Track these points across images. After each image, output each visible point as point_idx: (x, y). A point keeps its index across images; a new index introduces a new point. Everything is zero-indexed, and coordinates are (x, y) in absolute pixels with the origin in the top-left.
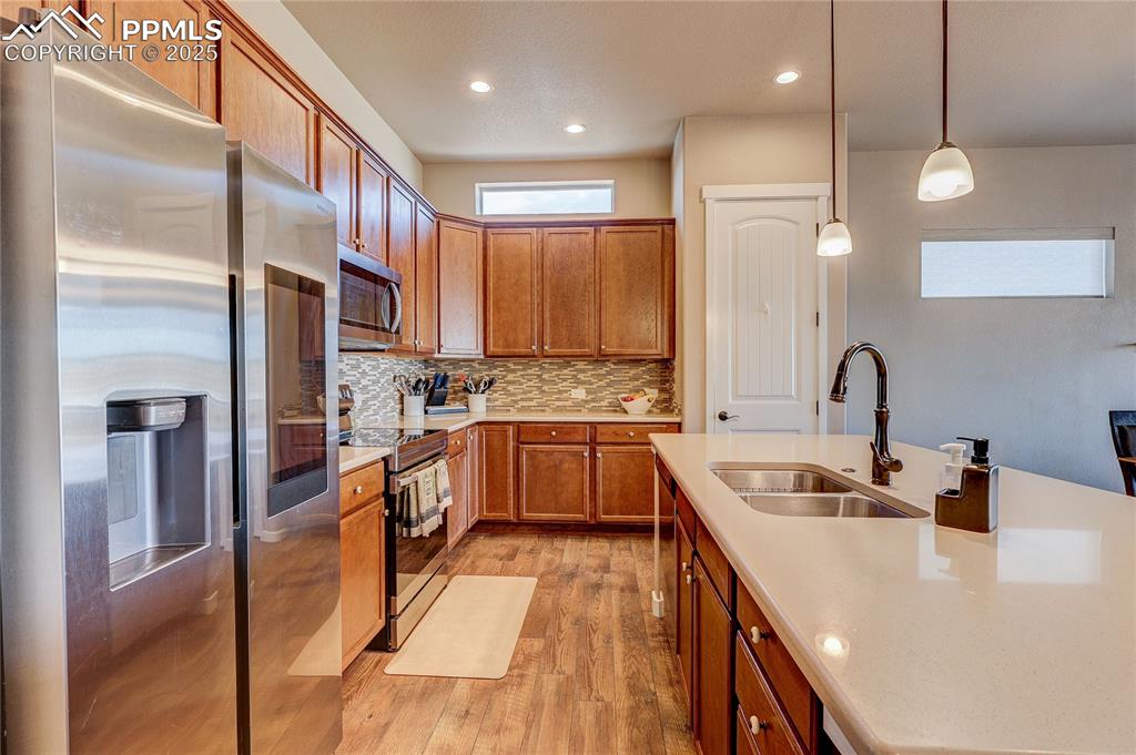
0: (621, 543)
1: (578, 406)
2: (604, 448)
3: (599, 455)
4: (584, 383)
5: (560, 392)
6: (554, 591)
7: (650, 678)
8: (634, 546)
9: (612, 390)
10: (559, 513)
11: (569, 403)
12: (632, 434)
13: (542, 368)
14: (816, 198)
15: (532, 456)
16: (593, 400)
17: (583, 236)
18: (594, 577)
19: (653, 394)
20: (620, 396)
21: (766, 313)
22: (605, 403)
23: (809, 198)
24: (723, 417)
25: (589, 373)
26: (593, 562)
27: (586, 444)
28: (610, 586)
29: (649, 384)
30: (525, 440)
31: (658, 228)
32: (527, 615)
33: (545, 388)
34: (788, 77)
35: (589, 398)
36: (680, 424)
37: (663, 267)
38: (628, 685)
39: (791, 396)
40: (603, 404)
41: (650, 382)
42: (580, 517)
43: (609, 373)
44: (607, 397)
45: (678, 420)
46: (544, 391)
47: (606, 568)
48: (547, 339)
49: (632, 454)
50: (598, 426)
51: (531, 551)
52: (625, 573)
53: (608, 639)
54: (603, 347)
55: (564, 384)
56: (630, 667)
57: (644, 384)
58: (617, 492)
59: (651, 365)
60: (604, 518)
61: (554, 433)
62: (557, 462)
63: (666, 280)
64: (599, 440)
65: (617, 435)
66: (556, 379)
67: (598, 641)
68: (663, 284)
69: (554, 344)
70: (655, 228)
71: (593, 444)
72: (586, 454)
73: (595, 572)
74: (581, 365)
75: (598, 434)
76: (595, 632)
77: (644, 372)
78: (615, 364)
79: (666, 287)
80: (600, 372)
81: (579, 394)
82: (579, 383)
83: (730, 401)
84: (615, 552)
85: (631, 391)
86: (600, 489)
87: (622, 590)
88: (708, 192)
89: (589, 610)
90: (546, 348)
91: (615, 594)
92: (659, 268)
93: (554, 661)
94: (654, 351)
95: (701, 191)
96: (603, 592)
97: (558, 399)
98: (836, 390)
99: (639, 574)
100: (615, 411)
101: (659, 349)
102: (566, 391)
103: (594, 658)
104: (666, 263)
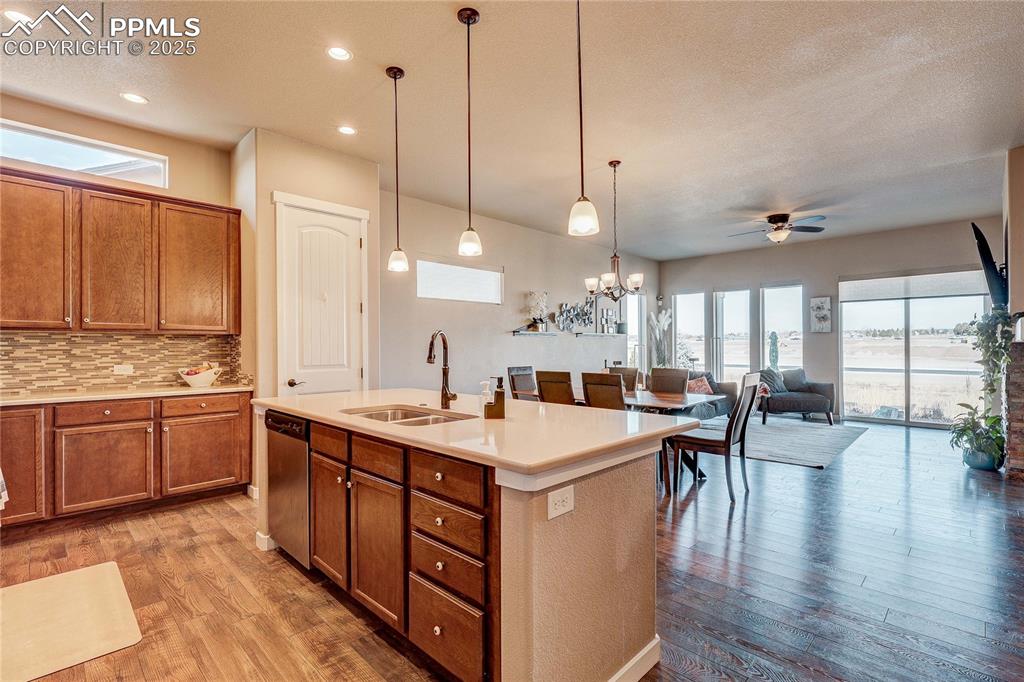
0: (193, 511)
1: (123, 383)
2: (172, 421)
3: (166, 429)
4: (132, 358)
5: (97, 368)
6: (145, 566)
7: (284, 587)
8: (208, 510)
9: (167, 365)
10: (114, 496)
11: (111, 380)
12: (204, 405)
13: (70, 341)
14: (360, 220)
15: (74, 440)
16: (142, 376)
17: (137, 207)
18: (185, 542)
19: (217, 368)
20: (180, 370)
21: (325, 300)
22: (159, 378)
23: (356, 219)
24: (292, 384)
25: (138, 348)
26: (176, 532)
27: (149, 419)
28: (206, 544)
29: (210, 357)
30: (64, 423)
31: (225, 216)
32: (129, 592)
33: (77, 365)
34: (347, 130)
35: (138, 373)
36: (252, 392)
37: (228, 251)
38: (270, 598)
39: (343, 365)
40: (154, 379)
41: (210, 356)
42: (142, 495)
43: (162, 348)
44: (161, 372)
45: (250, 389)
46: (74, 369)
47: (191, 533)
48: (88, 310)
49: (203, 424)
50: (164, 400)
51: (84, 543)
52: (214, 531)
53: (231, 578)
54: (163, 322)
55: (104, 359)
56: (263, 588)
57: (204, 359)
58: (187, 464)
59: (211, 341)
60: (172, 490)
61: (108, 412)
62: (112, 443)
63: (232, 263)
64: (165, 414)
65: (188, 407)
66: (92, 354)
67: (222, 583)
68: (228, 267)
69: (96, 317)
70: (221, 214)
71: (159, 419)
72: (151, 430)
73: (181, 538)
74: (127, 340)
75: (164, 409)
76: (215, 579)
77: (203, 347)
78: (170, 338)
79: (232, 270)
80: (151, 346)
81: (126, 369)
82: (126, 358)
83: (298, 370)
84: (192, 519)
85: (189, 365)
86: (167, 463)
87: (220, 543)
88: (278, 196)
89: (196, 566)
90: (87, 320)
91: (216, 549)
92: (225, 252)
93: (188, 610)
94: (220, 328)
95: (272, 194)
96: (202, 551)
97: (93, 377)
98: (430, 357)
99: (228, 528)
100: (171, 386)
101: (223, 327)
102: (107, 368)
103: (227, 594)
104: (232, 249)
